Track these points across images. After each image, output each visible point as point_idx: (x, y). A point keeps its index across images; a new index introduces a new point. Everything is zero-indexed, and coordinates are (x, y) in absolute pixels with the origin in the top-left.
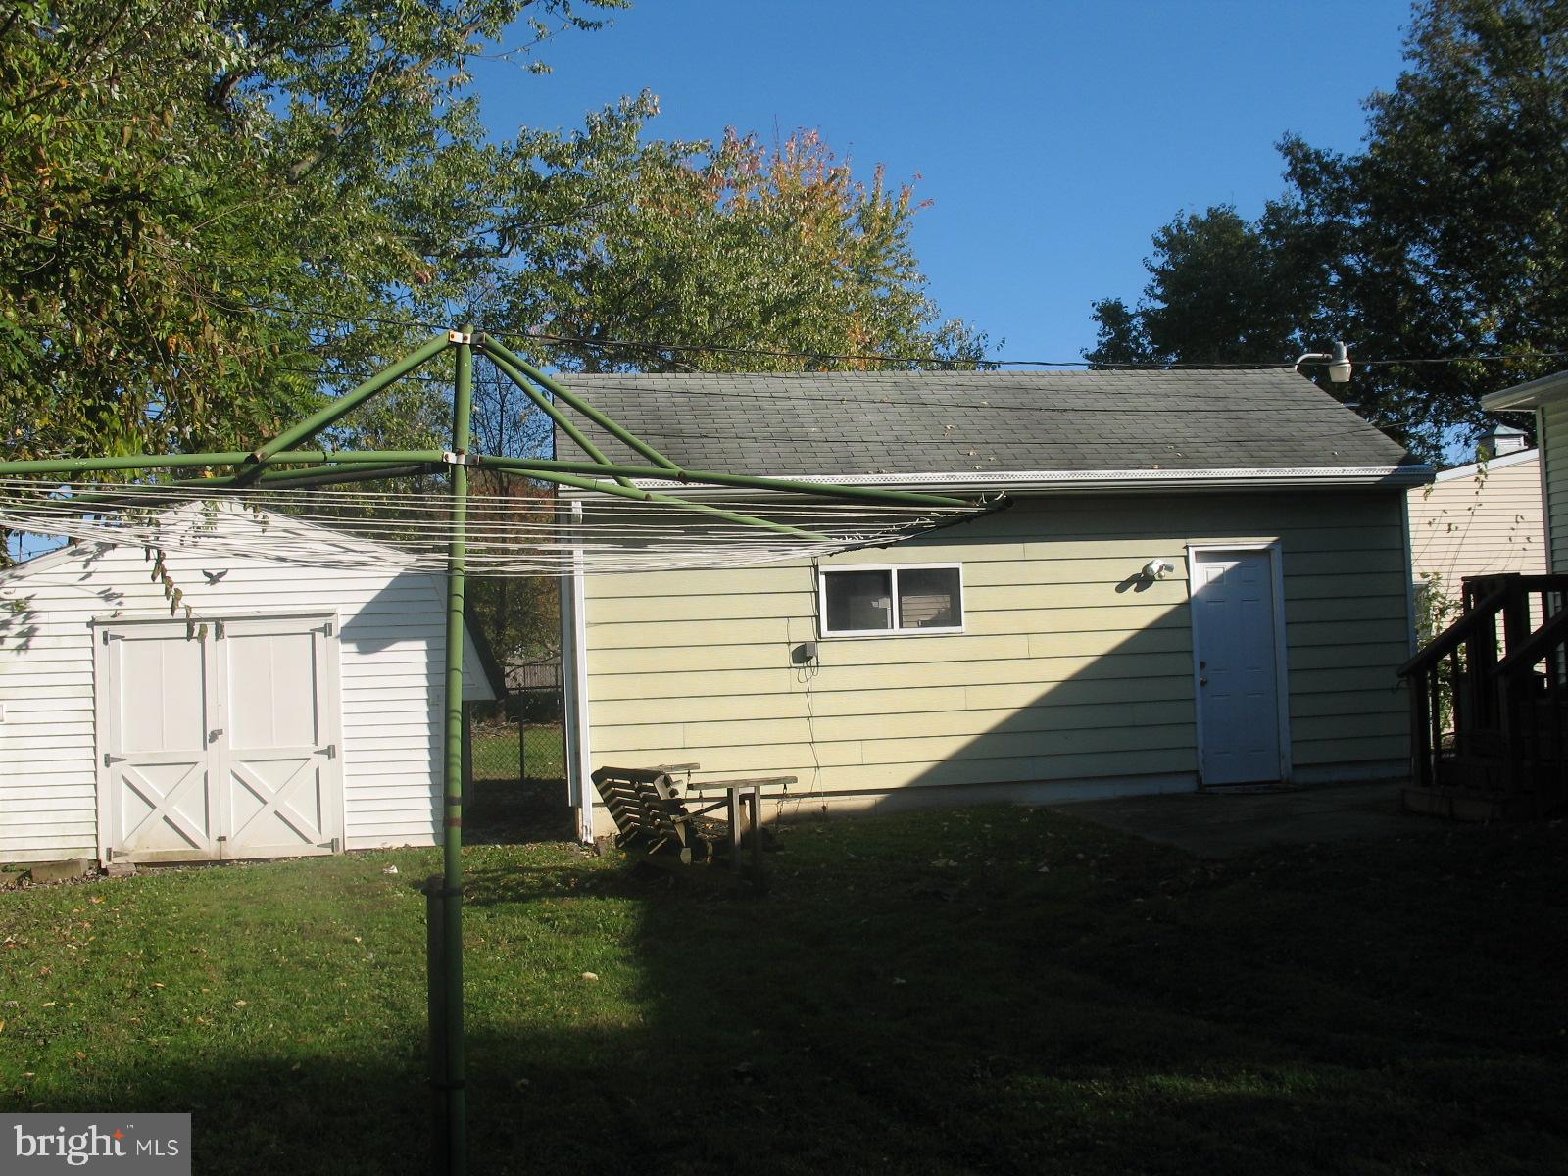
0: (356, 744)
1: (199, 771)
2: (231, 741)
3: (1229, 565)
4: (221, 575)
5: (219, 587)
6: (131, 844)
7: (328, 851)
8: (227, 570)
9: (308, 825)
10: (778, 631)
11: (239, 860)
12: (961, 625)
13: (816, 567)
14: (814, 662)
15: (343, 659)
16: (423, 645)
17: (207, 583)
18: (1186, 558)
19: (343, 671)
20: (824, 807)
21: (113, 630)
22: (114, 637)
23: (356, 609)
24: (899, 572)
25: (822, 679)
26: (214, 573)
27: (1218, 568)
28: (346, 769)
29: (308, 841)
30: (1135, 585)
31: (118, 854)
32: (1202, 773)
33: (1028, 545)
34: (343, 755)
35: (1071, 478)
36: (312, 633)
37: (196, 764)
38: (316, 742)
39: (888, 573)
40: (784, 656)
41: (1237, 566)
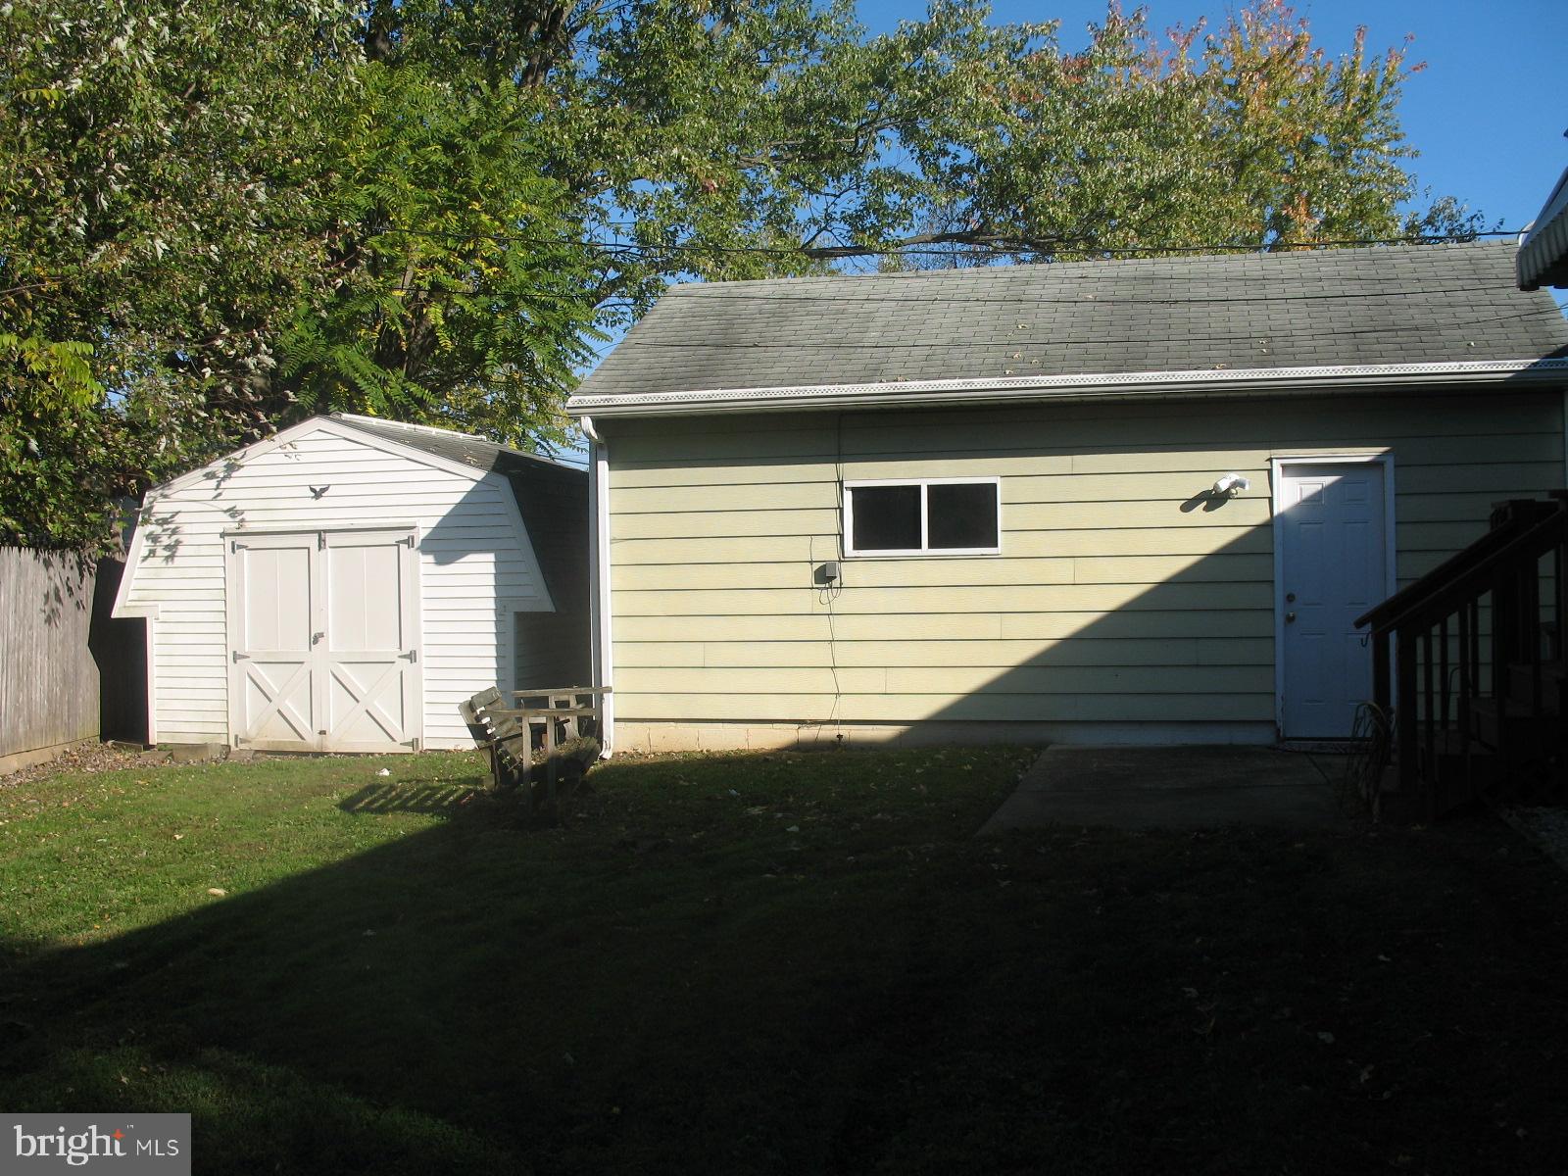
0: (435, 651)
1: (305, 669)
2: (330, 643)
3: (1329, 480)
4: (323, 490)
5: (322, 502)
6: (252, 733)
7: (409, 750)
8: (329, 485)
9: (392, 722)
10: (800, 549)
11: (336, 753)
12: (996, 546)
13: (841, 483)
14: (836, 583)
15: (423, 569)
16: (491, 557)
17: (312, 497)
18: (1270, 472)
19: (423, 580)
20: (839, 736)
21: (240, 540)
22: (240, 547)
23: (434, 522)
24: (930, 487)
25: (844, 601)
26: (318, 489)
27: (1315, 484)
28: (426, 674)
29: (394, 740)
30: (1205, 503)
31: (243, 741)
32: (1280, 724)
33: (1078, 458)
34: (423, 661)
35: (1108, 382)
36: (398, 544)
37: (302, 663)
38: (400, 648)
39: (918, 489)
40: (806, 576)
41: (1339, 480)
